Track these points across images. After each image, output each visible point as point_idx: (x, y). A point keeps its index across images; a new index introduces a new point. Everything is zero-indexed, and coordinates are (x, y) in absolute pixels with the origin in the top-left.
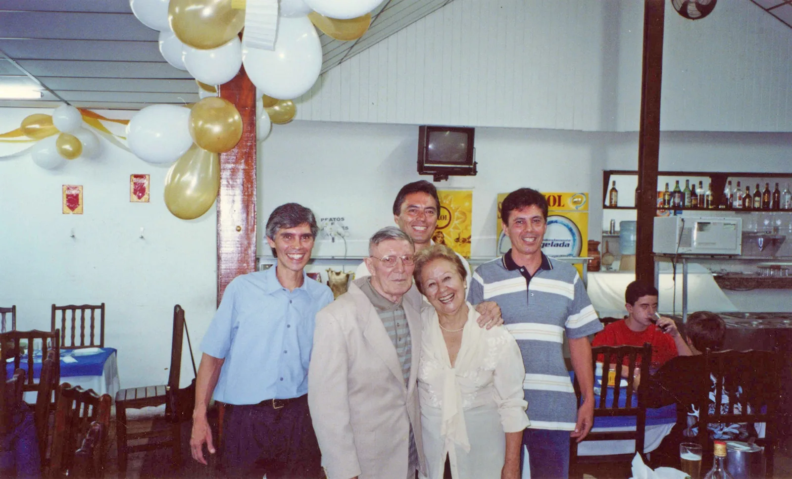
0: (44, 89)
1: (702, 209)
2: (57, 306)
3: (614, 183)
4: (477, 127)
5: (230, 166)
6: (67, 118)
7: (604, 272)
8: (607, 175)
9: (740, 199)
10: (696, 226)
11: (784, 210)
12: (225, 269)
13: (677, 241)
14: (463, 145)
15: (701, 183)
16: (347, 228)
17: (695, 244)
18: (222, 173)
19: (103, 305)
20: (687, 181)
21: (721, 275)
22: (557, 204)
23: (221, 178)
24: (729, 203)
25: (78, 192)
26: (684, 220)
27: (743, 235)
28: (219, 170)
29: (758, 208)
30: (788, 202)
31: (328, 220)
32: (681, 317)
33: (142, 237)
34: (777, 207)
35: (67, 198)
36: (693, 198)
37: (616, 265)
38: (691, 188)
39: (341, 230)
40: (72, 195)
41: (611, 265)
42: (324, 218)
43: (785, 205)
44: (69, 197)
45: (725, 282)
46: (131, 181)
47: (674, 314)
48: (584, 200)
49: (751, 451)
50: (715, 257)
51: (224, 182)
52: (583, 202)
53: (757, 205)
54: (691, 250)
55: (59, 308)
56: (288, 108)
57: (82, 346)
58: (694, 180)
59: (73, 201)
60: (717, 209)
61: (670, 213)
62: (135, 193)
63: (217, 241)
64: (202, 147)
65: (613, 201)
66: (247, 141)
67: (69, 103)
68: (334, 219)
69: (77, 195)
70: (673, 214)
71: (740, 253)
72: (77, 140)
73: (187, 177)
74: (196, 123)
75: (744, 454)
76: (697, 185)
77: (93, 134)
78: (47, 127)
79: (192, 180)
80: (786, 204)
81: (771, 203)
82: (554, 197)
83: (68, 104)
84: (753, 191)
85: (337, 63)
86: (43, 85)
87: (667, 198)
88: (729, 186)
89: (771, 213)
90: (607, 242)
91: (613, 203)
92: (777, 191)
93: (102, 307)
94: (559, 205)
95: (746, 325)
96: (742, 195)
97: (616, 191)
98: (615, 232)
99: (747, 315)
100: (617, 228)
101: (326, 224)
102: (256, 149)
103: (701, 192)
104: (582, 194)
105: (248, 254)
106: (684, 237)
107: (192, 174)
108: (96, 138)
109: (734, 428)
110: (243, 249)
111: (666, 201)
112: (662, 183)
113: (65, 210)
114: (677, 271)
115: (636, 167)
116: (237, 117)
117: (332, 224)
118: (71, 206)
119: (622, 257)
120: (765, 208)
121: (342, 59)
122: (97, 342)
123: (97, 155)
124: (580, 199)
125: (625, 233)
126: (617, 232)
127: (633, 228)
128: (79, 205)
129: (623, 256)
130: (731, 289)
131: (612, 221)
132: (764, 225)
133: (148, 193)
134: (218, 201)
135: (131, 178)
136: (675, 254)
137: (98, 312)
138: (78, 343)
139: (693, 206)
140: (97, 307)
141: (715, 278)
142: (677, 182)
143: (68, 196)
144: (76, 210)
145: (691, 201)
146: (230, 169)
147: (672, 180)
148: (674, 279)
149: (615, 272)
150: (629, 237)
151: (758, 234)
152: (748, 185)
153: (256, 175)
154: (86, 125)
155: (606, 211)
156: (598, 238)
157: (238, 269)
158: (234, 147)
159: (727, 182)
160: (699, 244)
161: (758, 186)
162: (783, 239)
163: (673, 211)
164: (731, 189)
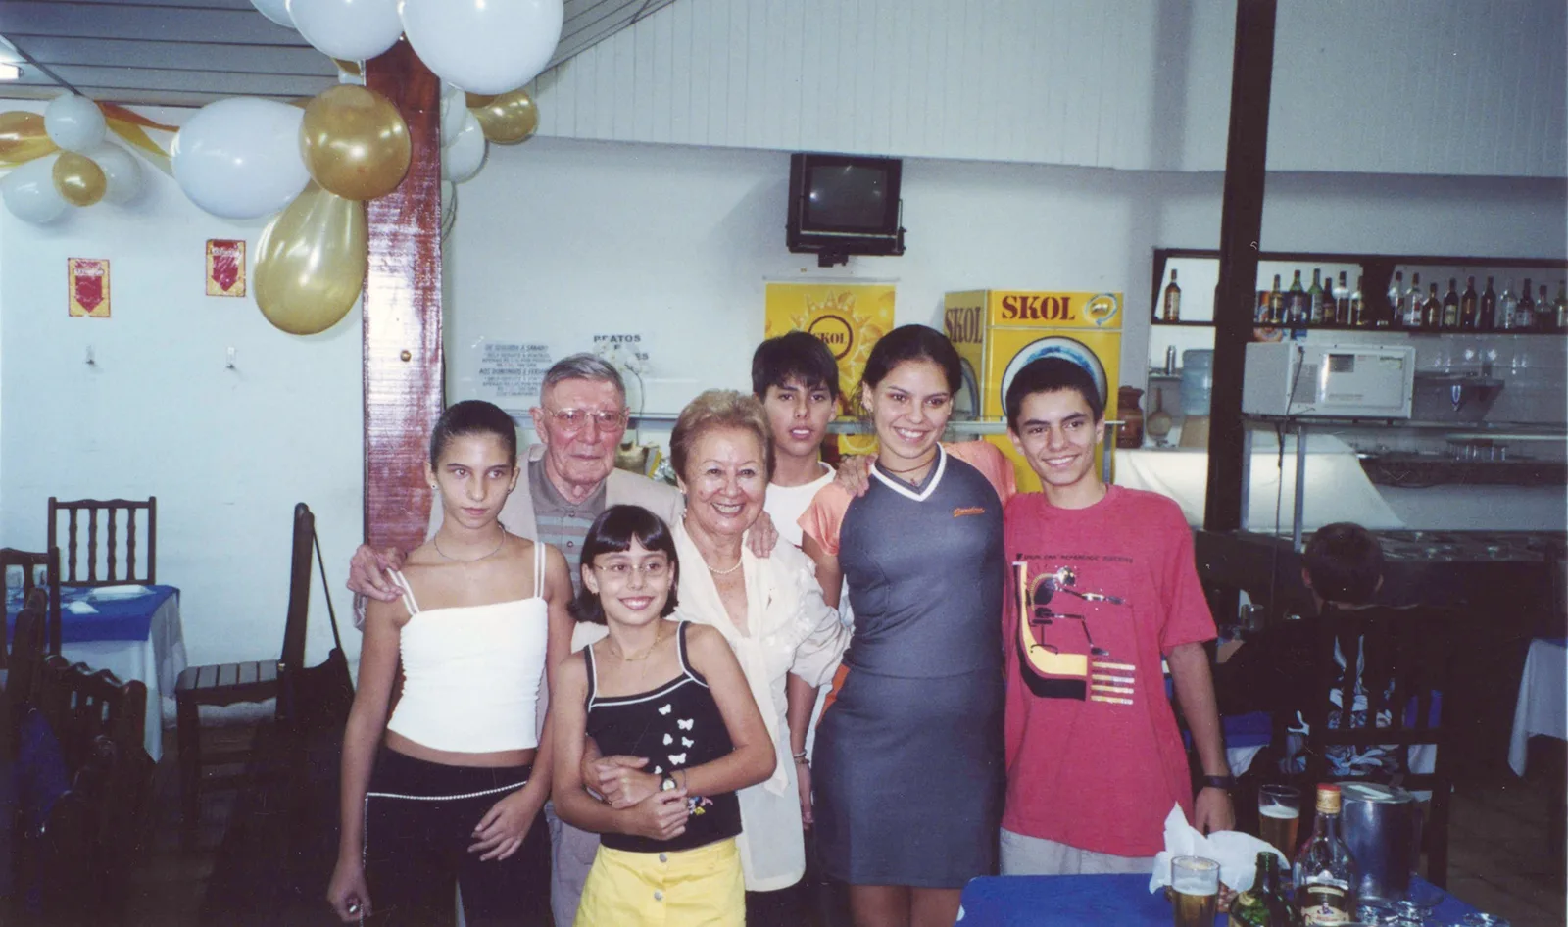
0: (25, 60)
1: (1343, 327)
2: (58, 500)
3: (1174, 274)
4: (906, 157)
5: (386, 228)
6: (75, 122)
7: (1153, 449)
8: (1161, 257)
9: (1417, 309)
10: (1327, 362)
11: (1502, 330)
12: (379, 436)
13: (1289, 390)
14: (877, 193)
15: (1343, 276)
16: (646, 356)
17: (1324, 396)
18: (371, 243)
19: (153, 500)
20: (1317, 272)
21: (1374, 456)
22: (1060, 315)
23: (369, 253)
24: (1395, 316)
25: (100, 273)
26: (1305, 349)
27: (1416, 378)
28: (365, 237)
29: (1452, 325)
30: (1510, 314)
31: (607, 340)
32: (1291, 539)
33: (232, 367)
34: (1488, 326)
35: (77, 284)
36: (1327, 305)
37: (1174, 435)
38: (1323, 285)
39: (632, 360)
40: (87, 279)
41: (1165, 434)
42: (601, 335)
43: (1504, 322)
44: (82, 283)
45: (1382, 470)
46: (207, 253)
47: (1277, 532)
48: (1114, 307)
49: (1394, 802)
50: (1360, 421)
51: (374, 260)
52: (1112, 311)
53: (1450, 320)
54: (1314, 409)
55: (63, 505)
56: (521, 112)
57: (112, 581)
58: (1330, 270)
59: (89, 292)
60: (1372, 327)
61: (1284, 335)
62: (216, 278)
63: (364, 379)
64: (327, 188)
65: (1172, 310)
66: (422, 178)
67: (79, 90)
68: (621, 337)
69: (98, 279)
70: (1289, 336)
71: (1409, 415)
72: (96, 169)
73: (299, 248)
74: (314, 137)
75: (1381, 807)
76: (1336, 281)
77: (129, 154)
78: (32, 139)
79: (310, 254)
80: (1507, 318)
81: (1478, 317)
82: (1055, 302)
83: (77, 93)
84: (1444, 293)
85: (627, 22)
86: (21, 52)
87: (1276, 303)
88: (1398, 283)
89: (1478, 337)
90: (1159, 391)
91: (1171, 314)
92: (1491, 294)
93: (151, 504)
94: (1065, 316)
95: (1415, 555)
96: (1423, 300)
97: (1178, 290)
98: (1175, 370)
99: (1419, 534)
100: (1179, 364)
101: (604, 347)
102: (440, 196)
103: (1341, 294)
104: (1111, 295)
105: (423, 407)
106: (1304, 382)
107: (310, 242)
108: (136, 163)
109: (1373, 757)
110: (415, 396)
111: (1275, 311)
112: (1267, 276)
113: (73, 309)
114: (1286, 449)
115: (1215, 243)
116: (398, 128)
117: (616, 347)
118: (85, 300)
119: (1187, 420)
120: (1465, 326)
121: (638, 13)
122: (141, 573)
123: (138, 198)
124: (1105, 306)
125: (1193, 374)
126: (1180, 371)
127: (1208, 363)
128: (102, 299)
129: (1188, 418)
130: (1393, 484)
131: (1170, 349)
132: (1464, 359)
133: (243, 277)
134: (363, 299)
135: (207, 248)
136: (1283, 417)
137: (142, 515)
138: (102, 574)
139: (1326, 320)
140: (141, 505)
141: (1362, 461)
142: (1298, 274)
143: (78, 280)
144: (97, 309)
145: (1323, 312)
146: (387, 235)
147: (1286, 270)
148: (1280, 464)
149: (1173, 449)
150: (1200, 382)
151: (1452, 378)
152: (1434, 281)
153: (440, 248)
154: (114, 137)
155: (1156, 329)
156: (1139, 382)
157: (405, 437)
158: (394, 190)
159: (1394, 276)
160: (1331, 396)
161: (1453, 283)
162: (1501, 386)
163: (1288, 332)
164: (1400, 291)
